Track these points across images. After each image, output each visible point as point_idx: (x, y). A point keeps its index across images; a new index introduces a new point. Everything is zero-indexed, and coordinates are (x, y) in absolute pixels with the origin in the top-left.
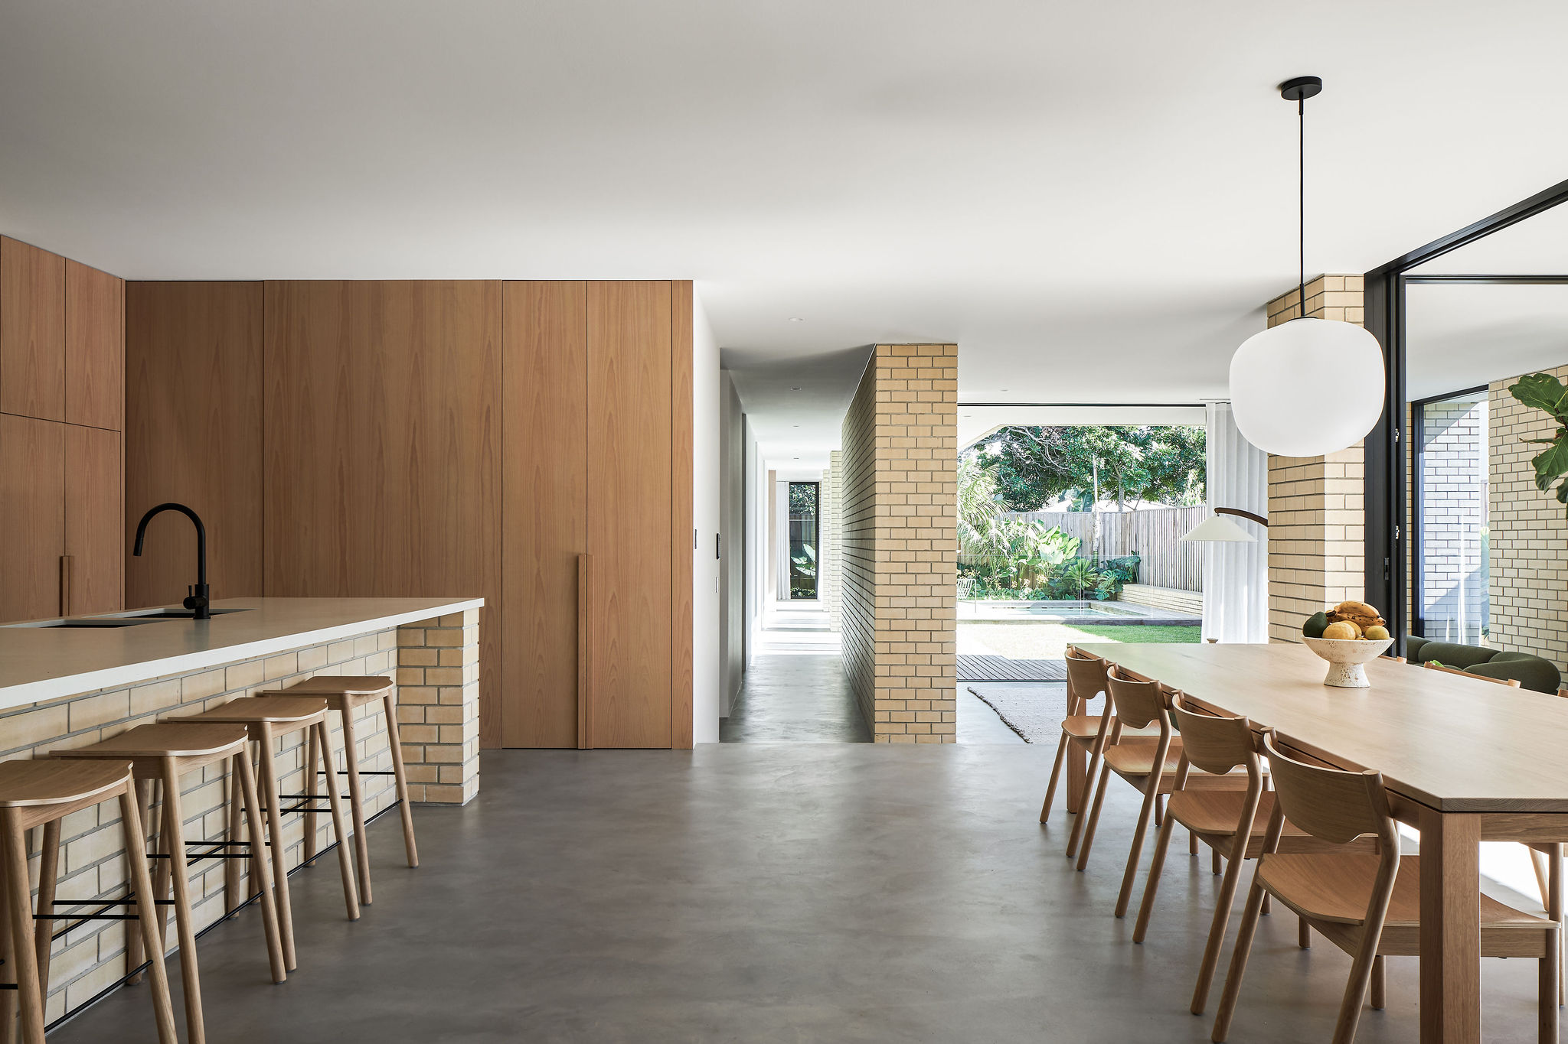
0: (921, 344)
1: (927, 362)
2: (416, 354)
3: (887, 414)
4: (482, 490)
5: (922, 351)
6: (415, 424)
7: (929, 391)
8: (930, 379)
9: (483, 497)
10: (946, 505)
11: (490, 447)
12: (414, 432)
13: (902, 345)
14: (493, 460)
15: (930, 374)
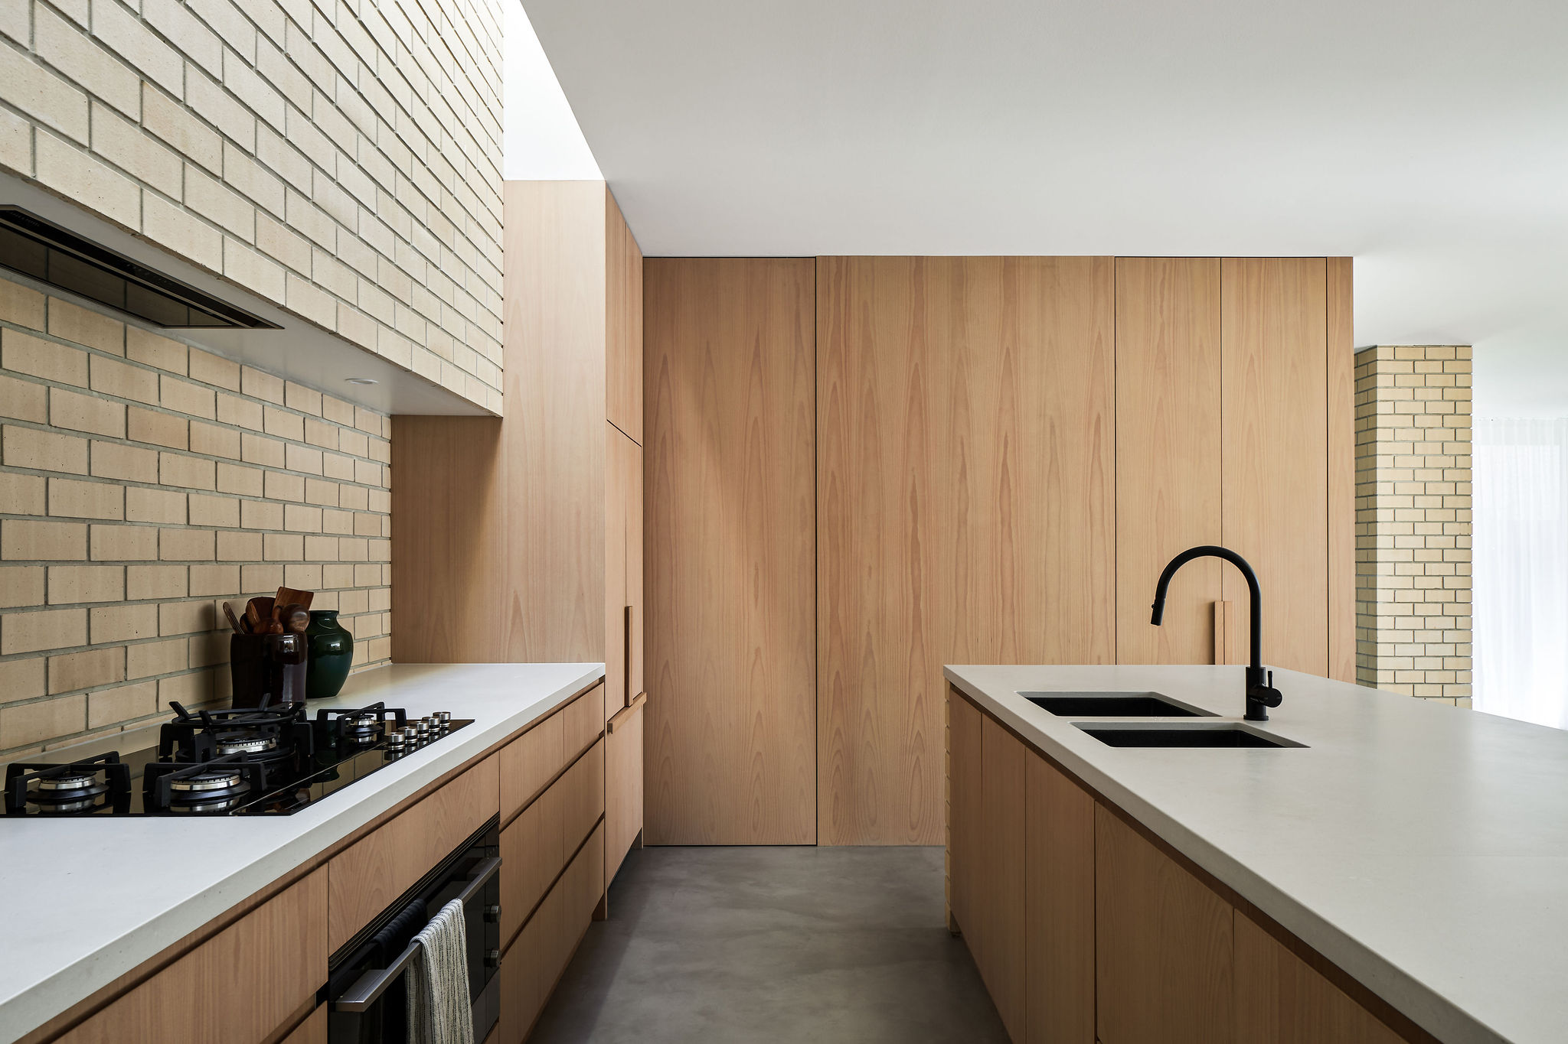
0: (1430, 346)
1: (1436, 367)
2: (1008, 349)
3: (1390, 428)
4: (1091, 519)
5: (1431, 354)
6: (1006, 436)
7: (1439, 401)
8: (1439, 387)
9: (1091, 529)
10: (1460, 535)
11: (1100, 464)
12: (1006, 447)
13: (1406, 347)
14: (1105, 481)
15: (1440, 381)
